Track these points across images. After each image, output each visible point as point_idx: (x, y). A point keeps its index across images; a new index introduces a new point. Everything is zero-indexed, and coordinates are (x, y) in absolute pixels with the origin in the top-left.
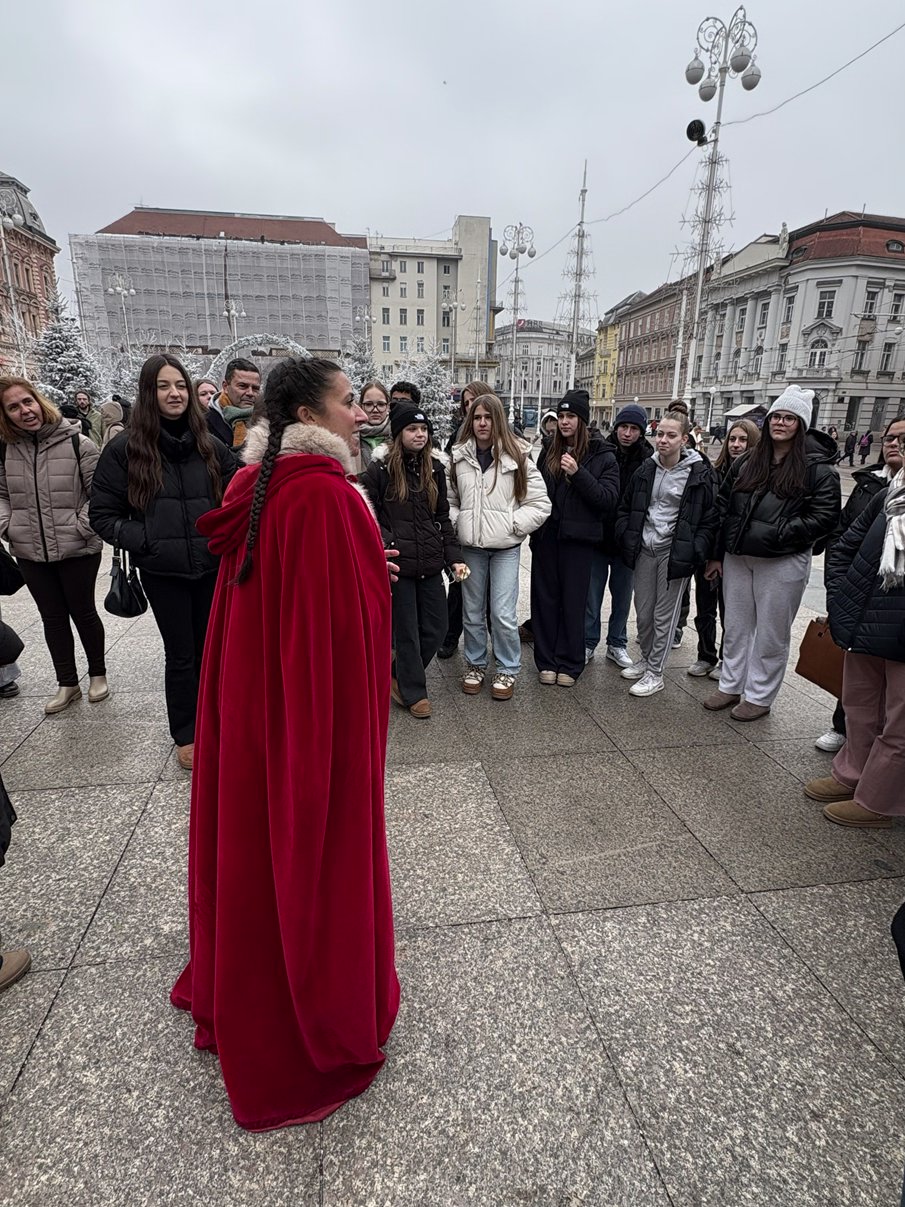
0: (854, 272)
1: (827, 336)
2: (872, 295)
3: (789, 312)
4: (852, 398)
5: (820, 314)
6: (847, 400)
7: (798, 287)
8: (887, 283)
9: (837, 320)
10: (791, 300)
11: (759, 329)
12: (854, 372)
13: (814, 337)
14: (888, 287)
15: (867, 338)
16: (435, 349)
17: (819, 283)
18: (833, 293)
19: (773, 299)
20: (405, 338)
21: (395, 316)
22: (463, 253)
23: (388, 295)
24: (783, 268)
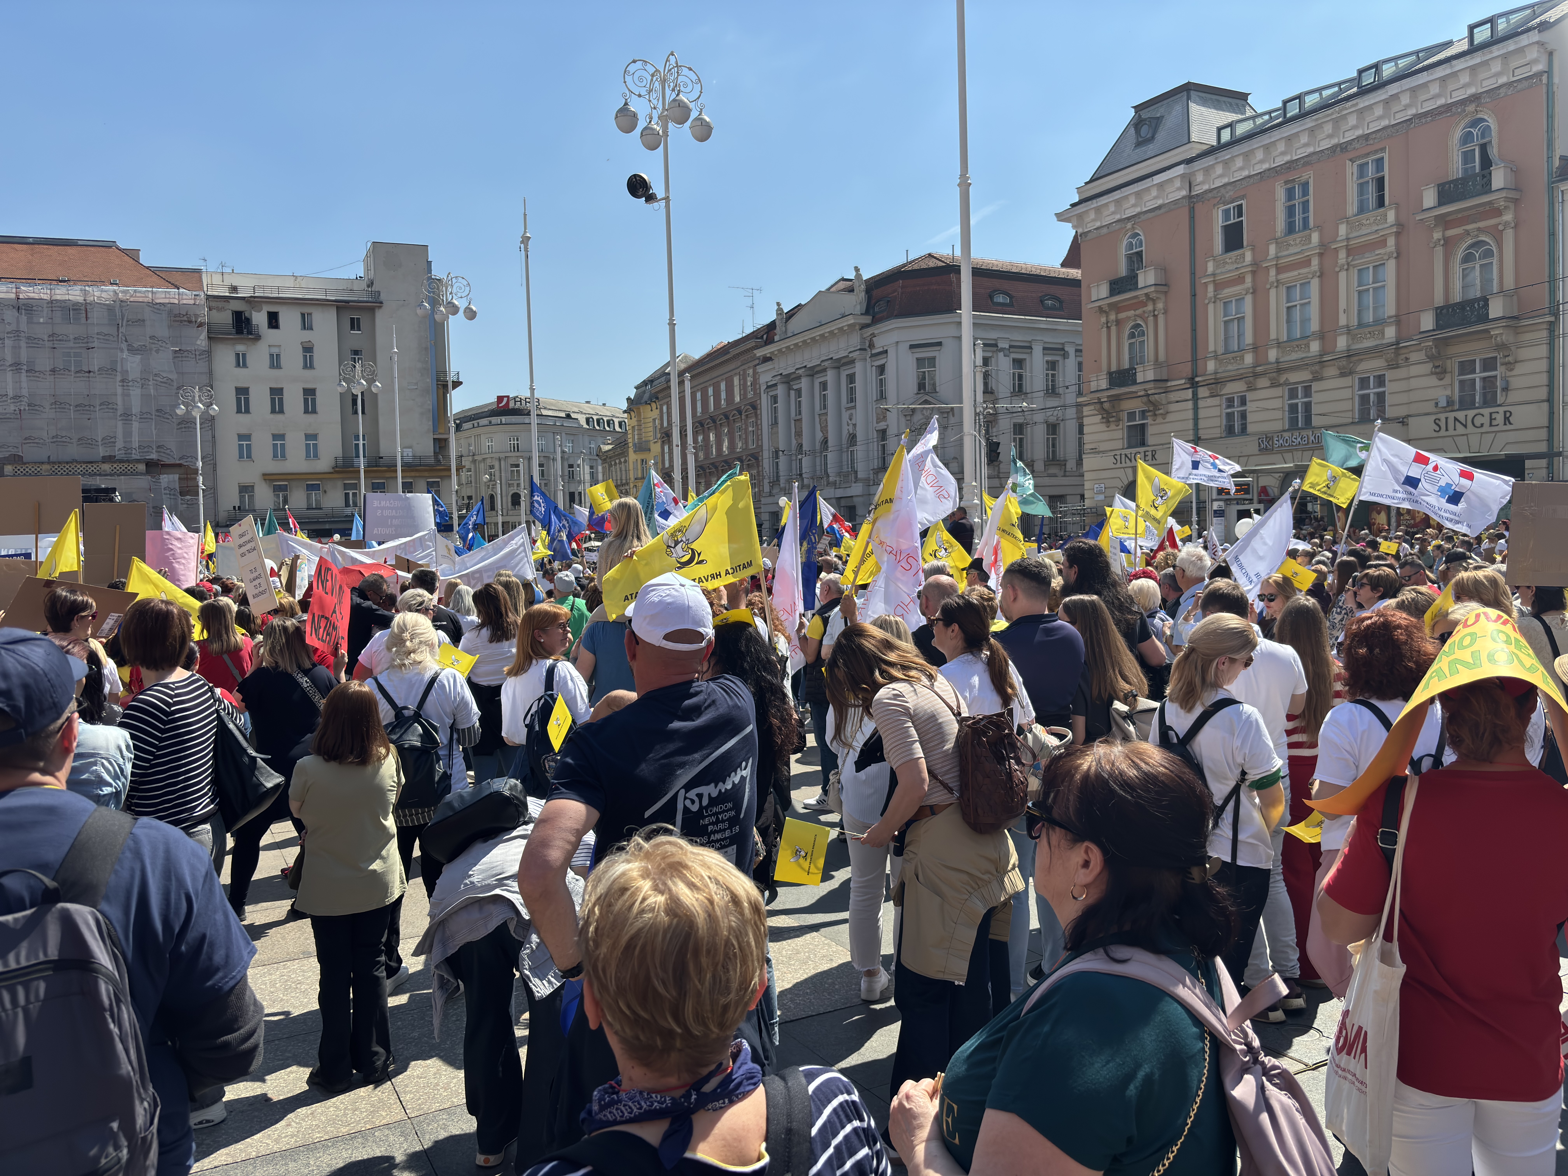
0: (954, 332)
2: (987, 361)
3: (881, 386)
5: (921, 387)
7: (886, 352)
8: (1000, 345)
9: (945, 393)
10: (882, 369)
11: (848, 409)
14: (1002, 350)
16: (339, 452)
17: (912, 347)
18: (934, 358)
19: (858, 368)
20: (281, 437)
21: (260, 399)
22: (383, 297)
23: (245, 365)
24: (864, 327)
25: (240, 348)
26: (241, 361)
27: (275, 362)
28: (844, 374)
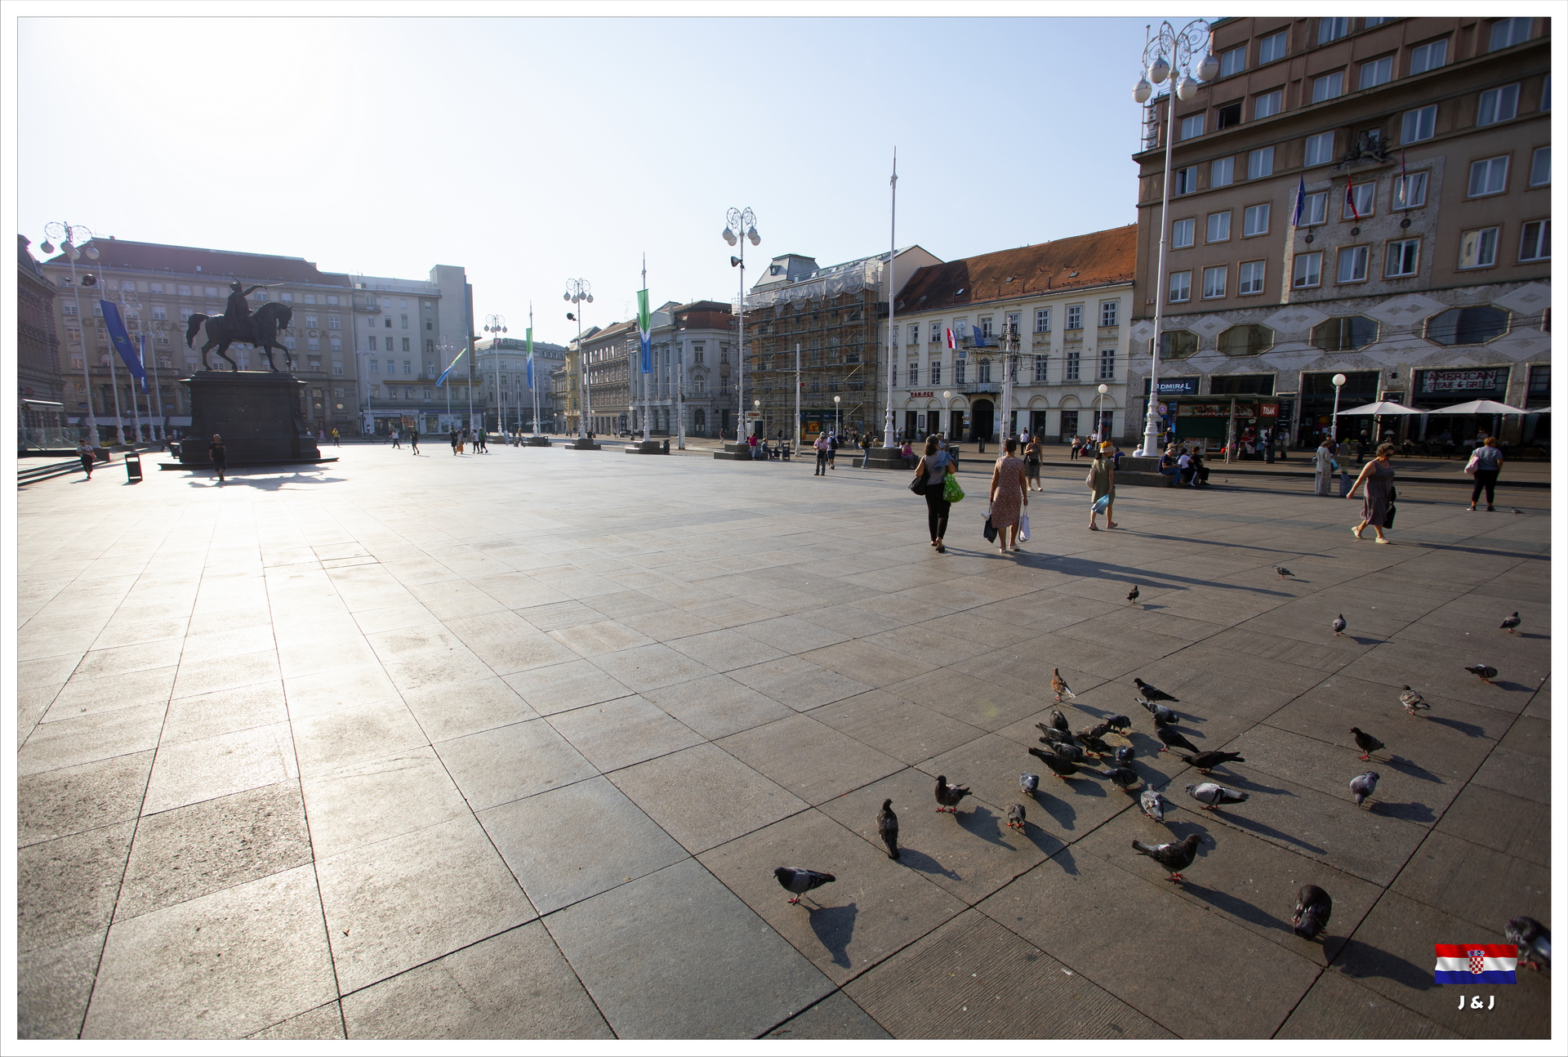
0: (711, 336)
1: (703, 373)
2: (725, 350)
3: (680, 357)
4: (723, 410)
5: (697, 360)
6: (720, 411)
7: (682, 342)
8: (731, 343)
9: (707, 362)
10: (680, 350)
11: (667, 366)
12: (722, 394)
13: (695, 373)
14: (733, 345)
15: (726, 374)
16: (421, 371)
17: (693, 342)
18: (702, 348)
19: (670, 348)
20: (392, 362)
21: (381, 343)
22: (442, 293)
23: (373, 326)
24: (673, 330)
25: (371, 317)
26: (371, 323)
27: (388, 324)
28: (666, 350)
